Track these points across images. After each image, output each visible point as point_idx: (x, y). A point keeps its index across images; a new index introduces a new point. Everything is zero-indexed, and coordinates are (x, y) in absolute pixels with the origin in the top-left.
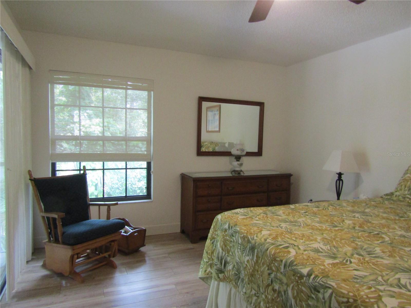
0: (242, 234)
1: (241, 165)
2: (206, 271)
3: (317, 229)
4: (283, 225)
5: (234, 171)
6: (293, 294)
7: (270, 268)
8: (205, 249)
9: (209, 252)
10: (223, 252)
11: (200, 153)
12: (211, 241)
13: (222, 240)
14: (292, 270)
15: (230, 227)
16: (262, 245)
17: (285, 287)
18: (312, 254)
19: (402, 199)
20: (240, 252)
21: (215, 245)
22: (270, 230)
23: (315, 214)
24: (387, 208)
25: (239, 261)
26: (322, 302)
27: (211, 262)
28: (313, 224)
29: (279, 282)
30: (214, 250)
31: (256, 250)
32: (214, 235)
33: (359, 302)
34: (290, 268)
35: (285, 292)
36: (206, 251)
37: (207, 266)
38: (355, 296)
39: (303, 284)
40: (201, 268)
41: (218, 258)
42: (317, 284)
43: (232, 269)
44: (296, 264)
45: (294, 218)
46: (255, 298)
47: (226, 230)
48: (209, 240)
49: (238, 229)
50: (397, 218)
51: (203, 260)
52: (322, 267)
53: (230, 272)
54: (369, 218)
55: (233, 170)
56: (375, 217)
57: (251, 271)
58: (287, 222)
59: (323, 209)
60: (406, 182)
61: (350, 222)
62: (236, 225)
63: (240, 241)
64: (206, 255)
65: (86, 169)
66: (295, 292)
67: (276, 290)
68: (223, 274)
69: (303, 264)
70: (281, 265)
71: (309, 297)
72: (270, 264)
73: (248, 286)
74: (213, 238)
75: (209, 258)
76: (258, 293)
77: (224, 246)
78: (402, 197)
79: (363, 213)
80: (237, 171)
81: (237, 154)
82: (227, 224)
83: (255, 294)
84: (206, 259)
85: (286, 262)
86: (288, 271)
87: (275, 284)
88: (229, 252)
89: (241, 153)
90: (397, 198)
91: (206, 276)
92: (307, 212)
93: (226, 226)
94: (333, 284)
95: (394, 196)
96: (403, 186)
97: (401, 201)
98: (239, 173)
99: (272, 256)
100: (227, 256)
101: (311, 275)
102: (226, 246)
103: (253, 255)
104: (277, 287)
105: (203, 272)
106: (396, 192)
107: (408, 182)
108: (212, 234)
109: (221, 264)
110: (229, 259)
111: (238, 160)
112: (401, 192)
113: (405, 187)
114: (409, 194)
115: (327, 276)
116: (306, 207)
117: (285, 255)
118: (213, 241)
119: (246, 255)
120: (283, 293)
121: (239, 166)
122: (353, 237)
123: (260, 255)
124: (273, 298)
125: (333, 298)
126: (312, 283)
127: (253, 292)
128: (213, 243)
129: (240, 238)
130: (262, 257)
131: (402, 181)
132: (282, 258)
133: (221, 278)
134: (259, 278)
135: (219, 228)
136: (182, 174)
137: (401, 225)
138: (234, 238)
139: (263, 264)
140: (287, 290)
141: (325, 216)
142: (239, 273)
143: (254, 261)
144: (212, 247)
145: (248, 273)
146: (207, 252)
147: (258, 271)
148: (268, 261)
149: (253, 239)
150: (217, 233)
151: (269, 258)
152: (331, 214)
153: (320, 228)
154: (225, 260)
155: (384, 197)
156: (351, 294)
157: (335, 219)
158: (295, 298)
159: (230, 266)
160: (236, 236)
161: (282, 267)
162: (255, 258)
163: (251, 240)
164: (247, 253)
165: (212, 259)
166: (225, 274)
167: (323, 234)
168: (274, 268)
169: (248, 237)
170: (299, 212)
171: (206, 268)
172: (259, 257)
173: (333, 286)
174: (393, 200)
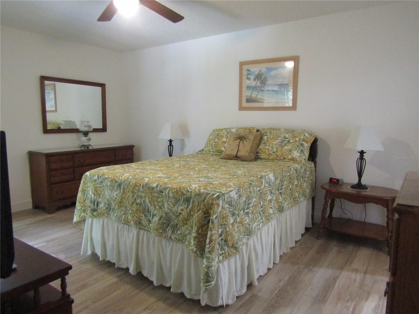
0: (110, 179)
1: (90, 139)
2: (80, 216)
3: (159, 170)
4: (137, 171)
5: (83, 146)
6: (149, 200)
7: (133, 192)
8: (77, 200)
9: (81, 201)
10: (95, 197)
11: (46, 131)
12: (82, 192)
13: (94, 188)
14: (147, 188)
15: (100, 177)
16: (126, 181)
17: (144, 199)
18: (157, 179)
19: (208, 153)
20: (109, 192)
21: (86, 195)
22: (129, 173)
23: (156, 164)
24: (200, 157)
25: (110, 198)
26: (165, 196)
27: (84, 208)
28: (156, 168)
29: (140, 198)
30: (86, 199)
31: (122, 186)
32: (84, 188)
33: (182, 189)
34: (146, 187)
35: (144, 202)
36: (78, 201)
37: (81, 212)
38: (180, 187)
39: (155, 192)
40: (76, 215)
41: (91, 202)
42: (162, 189)
43: (104, 206)
44: (150, 184)
45: (143, 167)
46: (124, 216)
47: (96, 180)
48: (80, 193)
49: (107, 176)
50: (204, 161)
51: (77, 208)
52: (164, 182)
53: (102, 209)
54: (189, 163)
55: (81, 145)
56: (192, 162)
57: (120, 200)
58: (139, 169)
59: (161, 161)
60: (210, 141)
61: (178, 165)
62: (104, 174)
63: (109, 184)
64: (79, 204)
66: (150, 198)
67: (138, 203)
68: (96, 212)
69: (153, 183)
70: (140, 187)
71: (158, 197)
72: (133, 190)
73: (118, 210)
74: (84, 190)
75: (82, 206)
76: (126, 212)
77: (95, 192)
78: (208, 151)
79: (186, 161)
80: (86, 145)
81: (85, 130)
82: (97, 176)
83: (124, 213)
84: (79, 207)
85: (143, 184)
86: (145, 189)
87: (137, 200)
88: (100, 195)
89: (89, 129)
90: (206, 152)
91: (81, 219)
92: (151, 164)
93: (96, 177)
94: (170, 186)
95: (204, 151)
96: (209, 144)
97: (208, 154)
98: (88, 147)
99: (134, 185)
100: (99, 198)
101: (158, 186)
102: (97, 192)
103: (120, 189)
104: (138, 201)
105: (78, 218)
106: (205, 148)
107: (211, 141)
108: (82, 187)
109: (94, 205)
110: (100, 200)
111: (86, 135)
112: (207, 148)
113: (210, 144)
114: (211, 149)
115: (167, 184)
116: (150, 162)
117: (142, 181)
118: (84, 192)
119: (115, 191)
120: (143, 203)
121: (87, 141)
122: (180, 171)
123: (125, 187)
124: (137, 208)
125: (170, 191)
126: (159, 190)
127: (123, 212)
128: (84, 194)
129: (109, 182)
130: (127, 188)
131: (208, 141)
132: (140, 184)
133: (95, 215)
134: (126, 202)
135: (89, 181)
136: (30, 151)
137: (205, 164)
138: (104, 184)
139: (128, 192)
140: (145, 200)
141: (163, 164)
142: (110, 206)
143: (121, 193)
144: (84, 197)
145: (118, 202)
146: (80, 202)
147: (125, 198)
148: (131, 189)
149: (119, 179)
150: (87, 186)
151: (132, 187)
152: (166, 163)
153: (160, 169)
154: (97, 202)
155: (198, 152)
156: (178, 187)
157: (169, 165)
158: (150, 202)
159: (102, 204)
160: (105, 182)
161: (141, 188)
162: (122, 190)
163: (117, 180)
164: (115, 189)
165: (85, 206)
166: (98, 212)
167: (162, 171)
168: (136, 191)
169: (115, 179)
170: (146, 164)
171: (80, 214)
172: (125, 189)
173: (170, 187)
174: (203, 154)
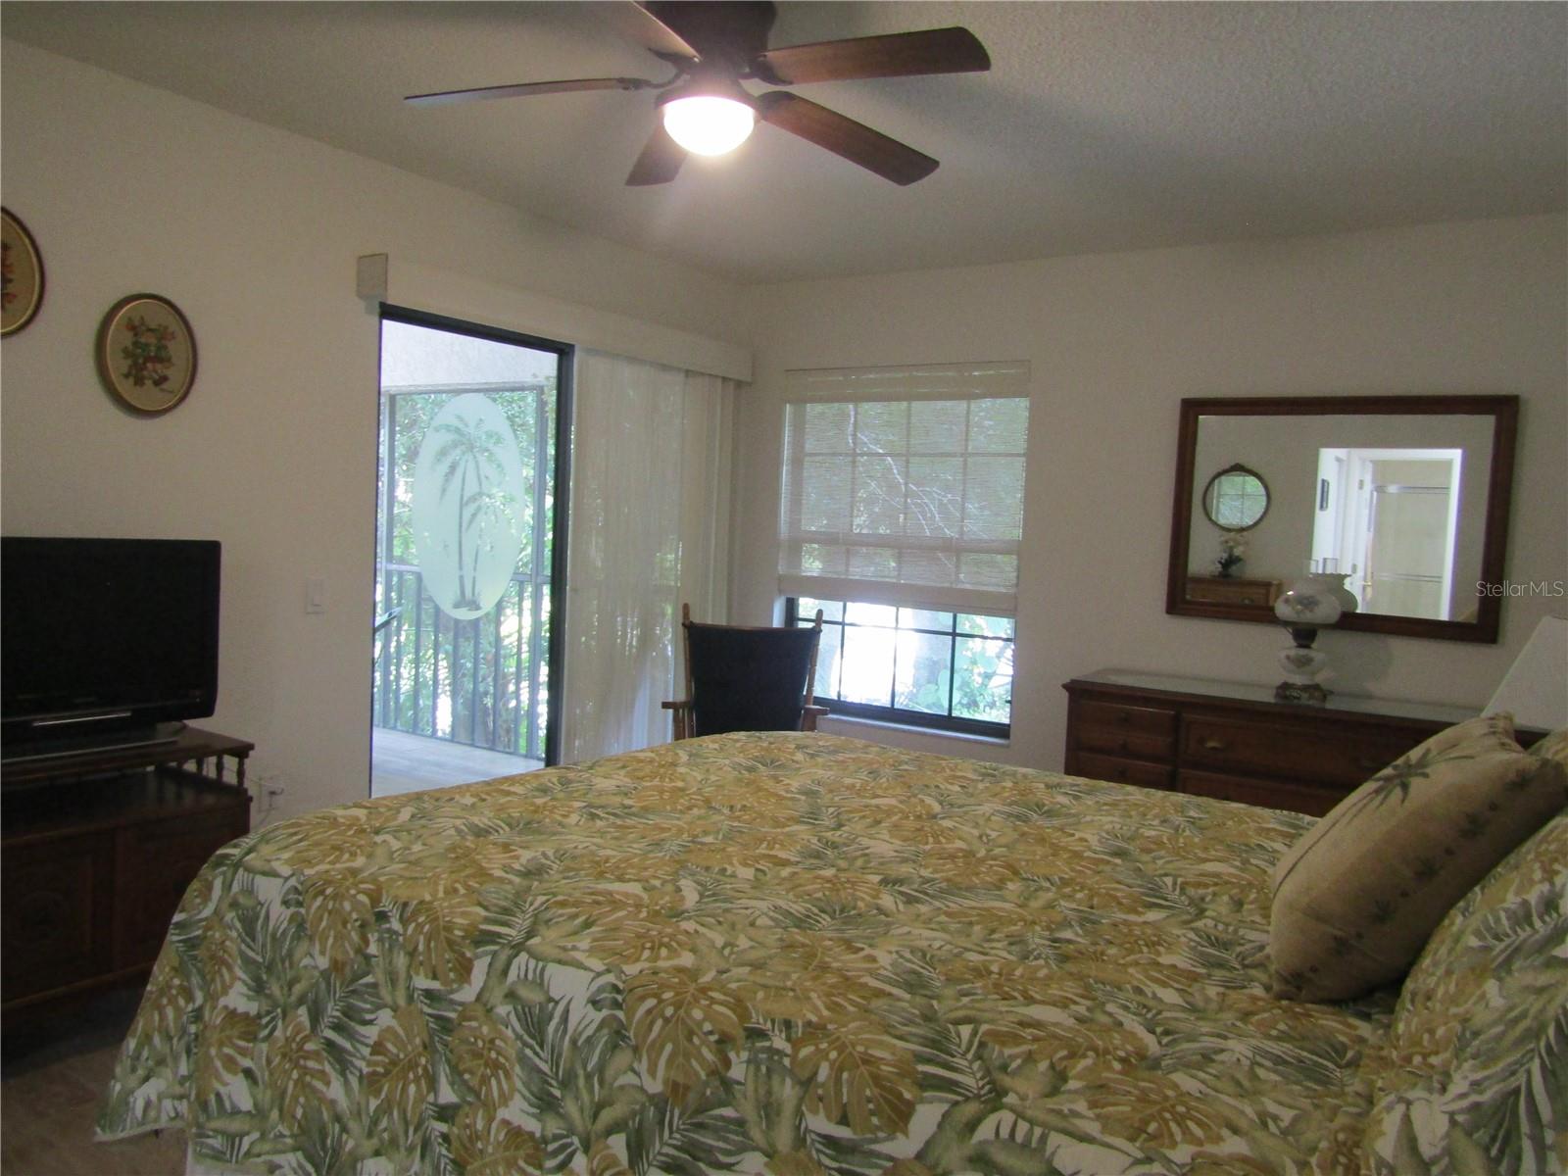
11: (1179, 604)
65: (824, 618)
